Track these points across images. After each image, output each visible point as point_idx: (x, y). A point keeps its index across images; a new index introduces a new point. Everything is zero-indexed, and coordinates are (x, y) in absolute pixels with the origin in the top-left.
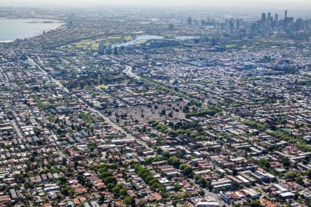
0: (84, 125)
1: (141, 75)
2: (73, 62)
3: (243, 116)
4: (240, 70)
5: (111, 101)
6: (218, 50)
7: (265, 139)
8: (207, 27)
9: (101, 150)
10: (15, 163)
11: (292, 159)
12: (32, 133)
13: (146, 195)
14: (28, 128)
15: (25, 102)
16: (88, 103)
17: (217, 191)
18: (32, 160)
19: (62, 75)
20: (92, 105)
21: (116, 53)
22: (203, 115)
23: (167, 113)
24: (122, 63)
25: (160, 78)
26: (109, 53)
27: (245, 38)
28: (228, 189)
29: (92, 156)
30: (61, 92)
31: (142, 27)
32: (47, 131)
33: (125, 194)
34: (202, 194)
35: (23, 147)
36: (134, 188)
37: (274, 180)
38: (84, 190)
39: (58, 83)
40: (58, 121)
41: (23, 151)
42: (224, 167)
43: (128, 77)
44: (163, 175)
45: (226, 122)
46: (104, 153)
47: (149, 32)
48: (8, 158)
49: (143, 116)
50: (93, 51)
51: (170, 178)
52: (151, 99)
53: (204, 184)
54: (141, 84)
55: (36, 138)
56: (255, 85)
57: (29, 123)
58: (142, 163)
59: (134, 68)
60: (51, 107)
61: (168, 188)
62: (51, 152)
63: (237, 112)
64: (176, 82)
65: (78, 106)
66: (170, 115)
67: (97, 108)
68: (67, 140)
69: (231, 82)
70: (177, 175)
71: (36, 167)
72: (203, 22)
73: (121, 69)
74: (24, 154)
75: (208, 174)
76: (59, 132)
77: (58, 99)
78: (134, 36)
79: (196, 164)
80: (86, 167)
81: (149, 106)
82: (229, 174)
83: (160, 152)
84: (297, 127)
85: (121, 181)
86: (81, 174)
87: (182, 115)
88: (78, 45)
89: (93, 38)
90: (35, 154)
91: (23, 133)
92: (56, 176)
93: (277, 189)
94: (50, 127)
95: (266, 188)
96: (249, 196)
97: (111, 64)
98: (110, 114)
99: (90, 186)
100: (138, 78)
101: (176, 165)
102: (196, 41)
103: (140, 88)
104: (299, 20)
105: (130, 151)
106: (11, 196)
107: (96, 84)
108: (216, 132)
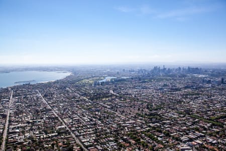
0: (108, 116)
1: (118, 93)
2: (86, 89)
3: (173, 109)
4: (158, 90)
5: (114, 105)
6: (143, 82)
7: (189, 119)
8: (132, 73)
9: (124, 127)
10: (90, 134)
11: (206, 126)
12: (89, 120)
13: (156, 145)
14: (85, 118)
15: (77, 107)
16: (103, 106)
17: (185, 142)
18: (96, 132)
19: (85, 95)
20: (106, 107)
21: (102, 85)
22: (156, 110)
23: (141, 109)
24: (107, 89)
25: (127, 95)
26: (99, 84)
27: (151, 77)
28: (188, 141)
29: (122, 129)
30: (89, 102)
31: (105, 74)
32: (94, 119)
33: (147, 145)
34: (179, 144)
35: (88, 126)
36: (149, 143)
37: (204, 136)
38: (128, 144)
39: (85, 98)
40: (96, 115)
41: (89, 128)
42: (181, 132)
43: (114, 95)
44: (158, 136)
45: (168, 112)
46: (126, 128)
47: (109, 76)
48: (85, 132)
49: (131, 111)
50: (91, 84)
51: (161, 137)
52: (130, 104)
53: (177, 139)
54: (121, 97)
55: (92, 123)
56: (168, 96)
57: (84, 116)
58: (145, 131)
59: (114, 91)
60: (89, 109)
61: (164, 142)
62: (102, 129)
63: (169, 108)
64: (135, 96)
65: (100, 108)
66: (142, 110)
67: (109, 109)
68: (105, 123)
69: (158, 95)
70: (164, 136)
71: (100, 135)
72: (130, 71)
73: (109, 92)
74: (91, 130)
75: (176, 135)
76: (100, 120)
77: (90, 105)
78: (104, 77)
79: (168, 131)
80: (123, 135)
81: (131, 107)
82: (184, 134)
83: (150, 126)
84: (198, 113)
85: (142, 140)
86: (122, 137)
87: (147, 110)
88: (83, 81)
89: (88, 78)
90: (96, 129)
91: (84, 120)
92: (111, 139)
93: (209, 140)
94: (94, 117)
95: (204, 140)
96: (199, 143)
97: (103, 90)
98: (116, 111)
99: (130, 143)
100: (118, 95)
101: (160, 132)
102: (132, 79)
103: (122, 99)
104: (169, 69)
105: (136, 127)
106: (97, 148)
107: (102, 98)
108: (167, 117)
